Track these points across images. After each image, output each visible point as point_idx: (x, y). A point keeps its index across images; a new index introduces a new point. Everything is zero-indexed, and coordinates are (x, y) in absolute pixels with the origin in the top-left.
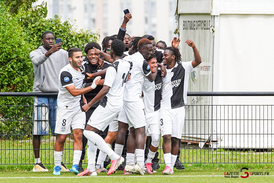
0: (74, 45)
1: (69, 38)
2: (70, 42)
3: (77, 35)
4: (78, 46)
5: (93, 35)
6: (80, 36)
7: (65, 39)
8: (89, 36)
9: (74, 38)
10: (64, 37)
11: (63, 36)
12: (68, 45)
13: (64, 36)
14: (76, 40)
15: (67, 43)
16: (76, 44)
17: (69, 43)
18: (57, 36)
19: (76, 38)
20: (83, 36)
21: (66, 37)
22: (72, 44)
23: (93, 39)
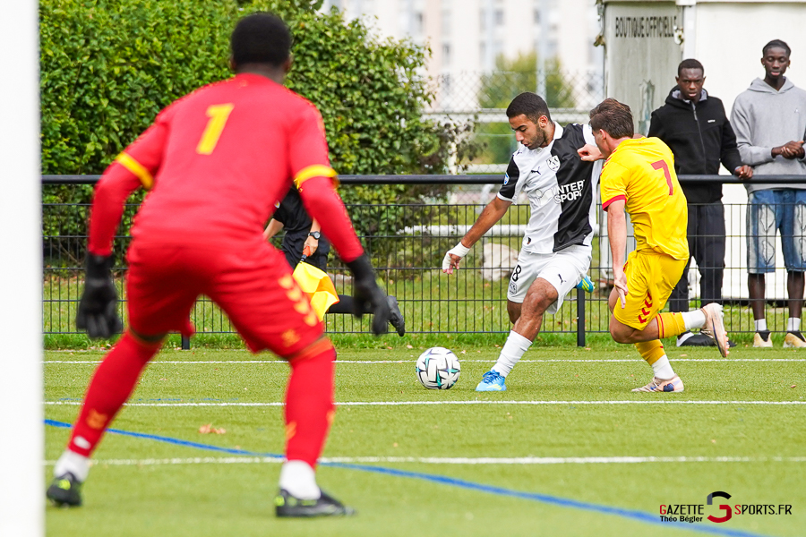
0: (372, 71)
1: (361, 55)
2: (364, 63)
3: (380, 50)
4: (381, 72)
5: (417, 50)
6: (386, 52)
7: (352, 57)
8: (406, 52)
9: (373, 56)
10: (352, 55)
11: (348, 51)
12: (360, 72)
13: (351, 52)
14: (377, 60)
15: (358, 66)
16: (377, 68)
17: (362, 67)
18: (335, 51)
19: (378, 57)
20: (395, 53)
21: (355, 54)
22: (367, 70)
23: (416, 58)
